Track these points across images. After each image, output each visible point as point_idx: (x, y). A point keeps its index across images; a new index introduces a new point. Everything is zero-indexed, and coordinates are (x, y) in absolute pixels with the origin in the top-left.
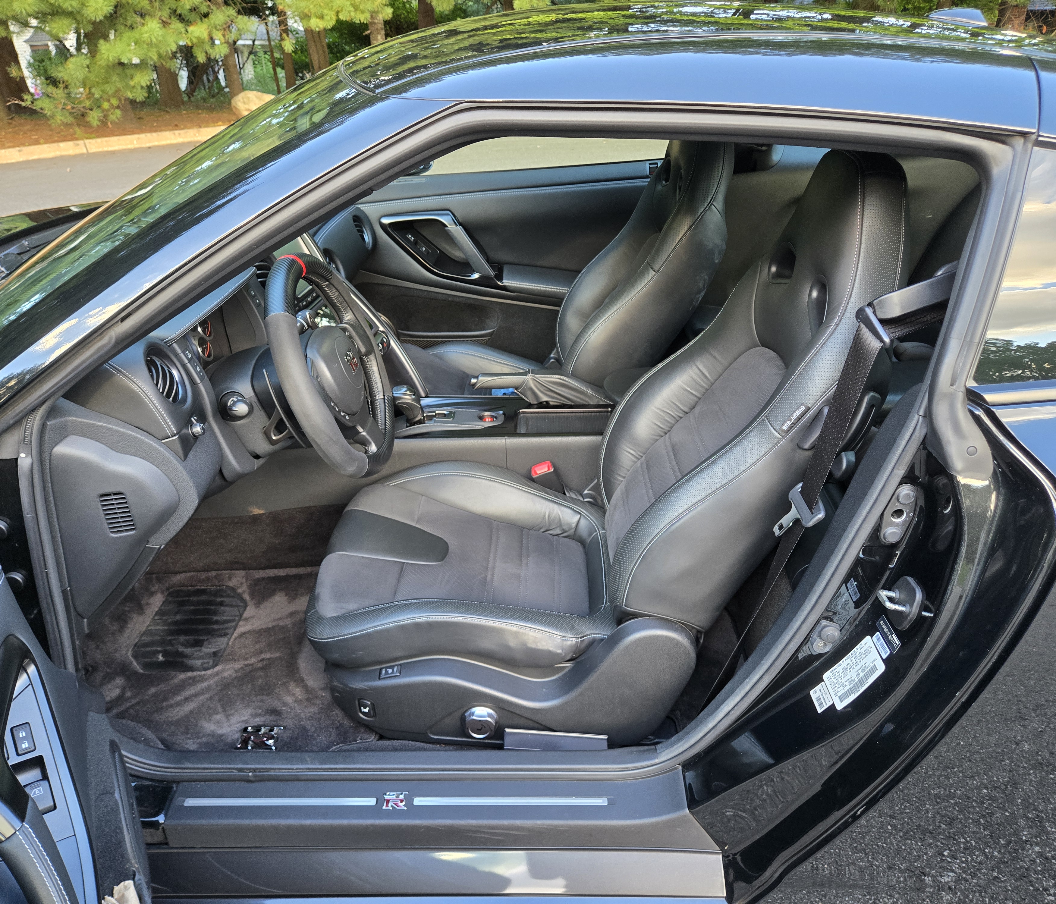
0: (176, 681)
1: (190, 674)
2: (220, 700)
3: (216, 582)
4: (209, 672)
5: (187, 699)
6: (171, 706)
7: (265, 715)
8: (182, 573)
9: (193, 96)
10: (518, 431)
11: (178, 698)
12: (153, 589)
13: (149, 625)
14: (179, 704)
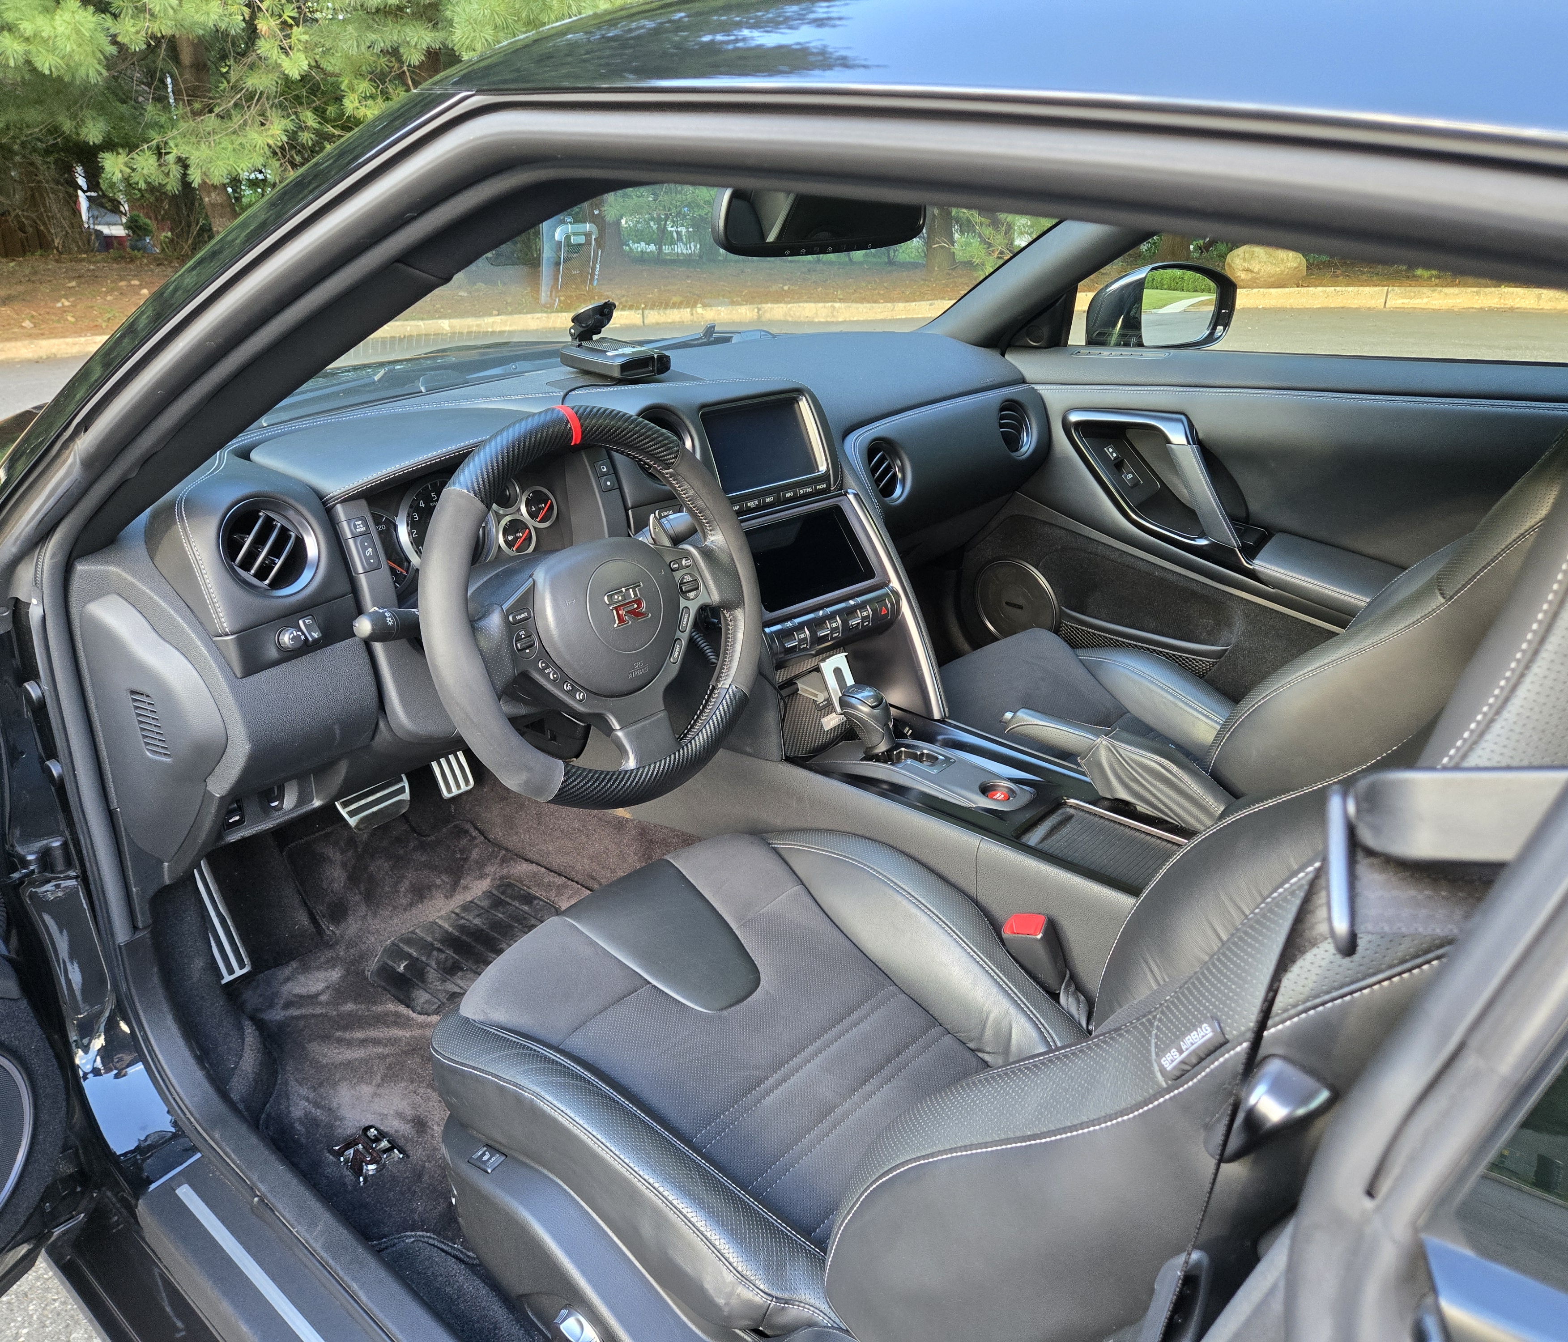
0: (380, 1009)
1: (402, 1009)
2: (390, 1068)
3: (553, 894)
4: (421, 1018)
5: (363, 1042)
6: (340, 1041)
7: (408, 1122)
8: (532, 862)
9: (1207, 251)
10: (1024, 839)
11: (359, 1035)
12: (487, 871)
13: (440, 917)
14: (349, 1044)
